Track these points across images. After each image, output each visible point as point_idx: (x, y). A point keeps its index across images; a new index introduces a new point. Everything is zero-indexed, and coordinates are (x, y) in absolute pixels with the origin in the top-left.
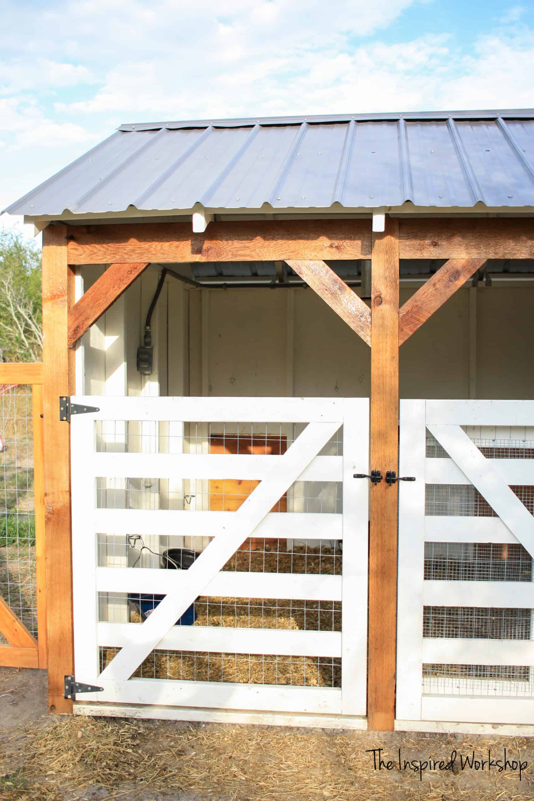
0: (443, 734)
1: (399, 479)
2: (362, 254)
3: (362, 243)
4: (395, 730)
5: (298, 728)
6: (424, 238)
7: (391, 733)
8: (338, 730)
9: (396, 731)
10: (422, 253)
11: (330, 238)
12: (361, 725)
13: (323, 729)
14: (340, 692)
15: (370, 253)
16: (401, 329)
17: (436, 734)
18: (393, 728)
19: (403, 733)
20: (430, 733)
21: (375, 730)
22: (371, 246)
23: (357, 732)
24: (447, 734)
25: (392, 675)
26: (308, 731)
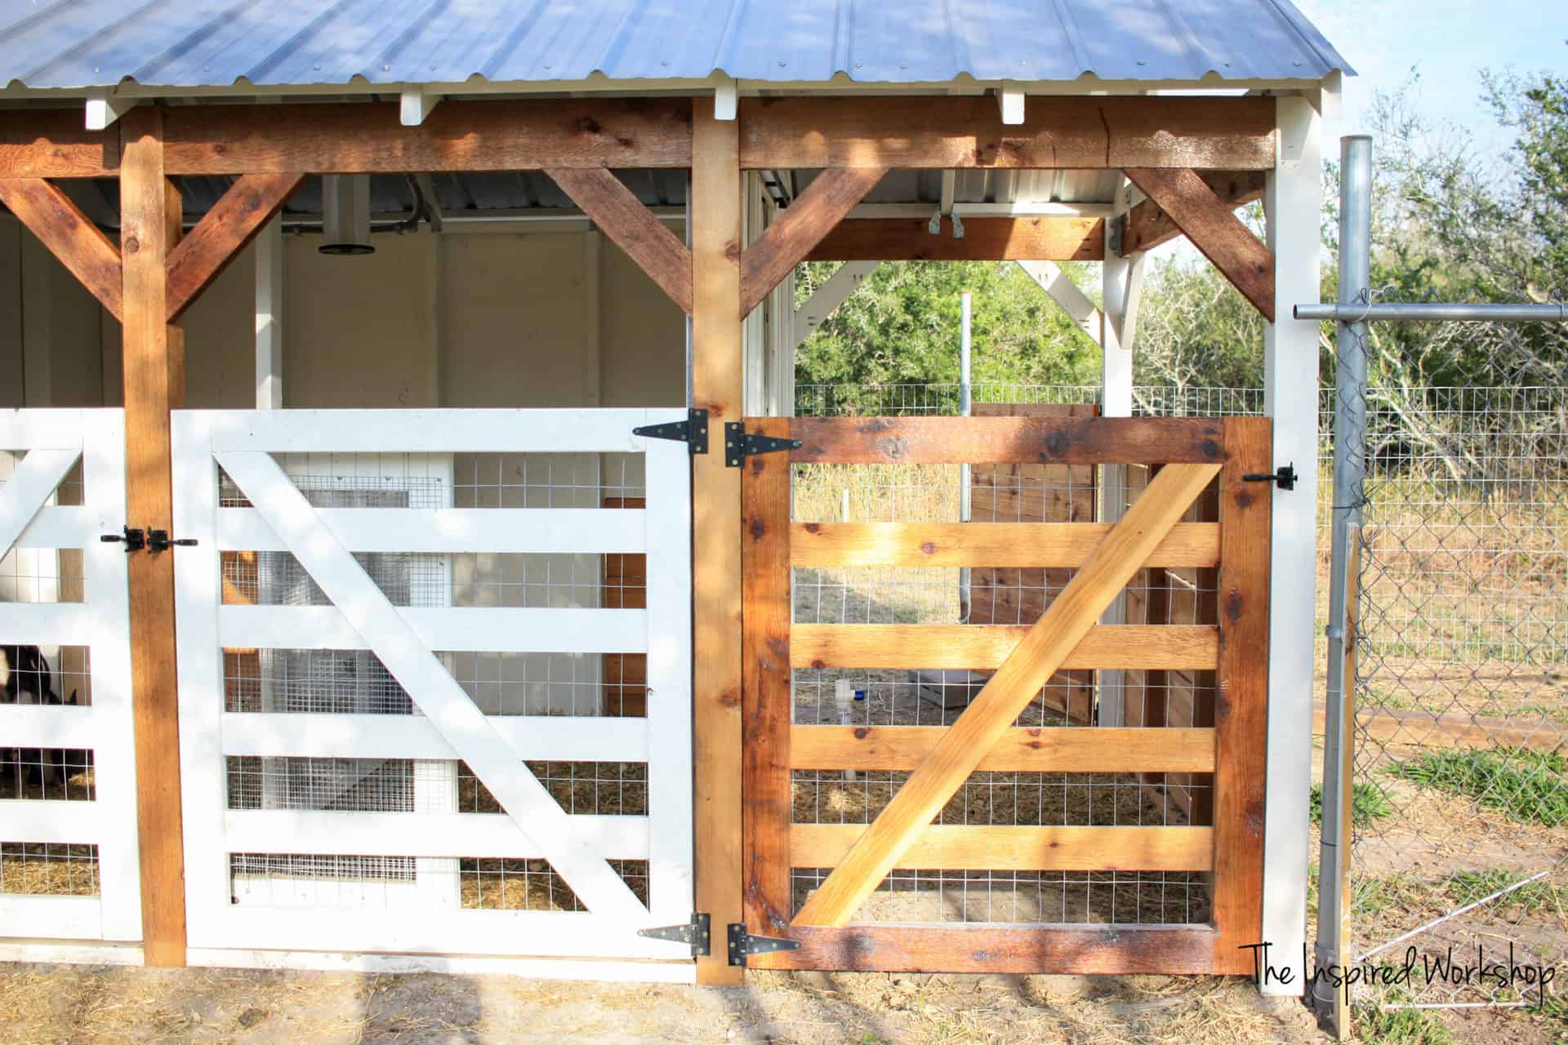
0: (265, 971)
1: (172, 543)
2: (105, 167)
3: (105, 148)
4: (188, 964)
5: (34, 965)
6: (204, 139)
7: (181, 970)
8: (98, 966)
9: (191, 968)
10: (201, 165)
11: (54, 140)
12: (133, 957)
13: (74, 966)
14: (98, 902)
15: (118, 165)
16: (169, 292)
17: (254, 970)
18: (185, 962)
19: (201, 970)
20: (245, 970)
21: (157, 965)
22: (119, 154)
23: (128, 970)
24: (271, 970)
25: (177, 874)
26: (50, 969)
